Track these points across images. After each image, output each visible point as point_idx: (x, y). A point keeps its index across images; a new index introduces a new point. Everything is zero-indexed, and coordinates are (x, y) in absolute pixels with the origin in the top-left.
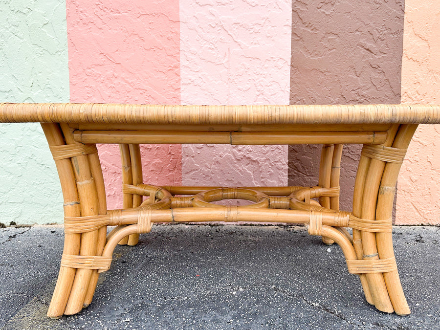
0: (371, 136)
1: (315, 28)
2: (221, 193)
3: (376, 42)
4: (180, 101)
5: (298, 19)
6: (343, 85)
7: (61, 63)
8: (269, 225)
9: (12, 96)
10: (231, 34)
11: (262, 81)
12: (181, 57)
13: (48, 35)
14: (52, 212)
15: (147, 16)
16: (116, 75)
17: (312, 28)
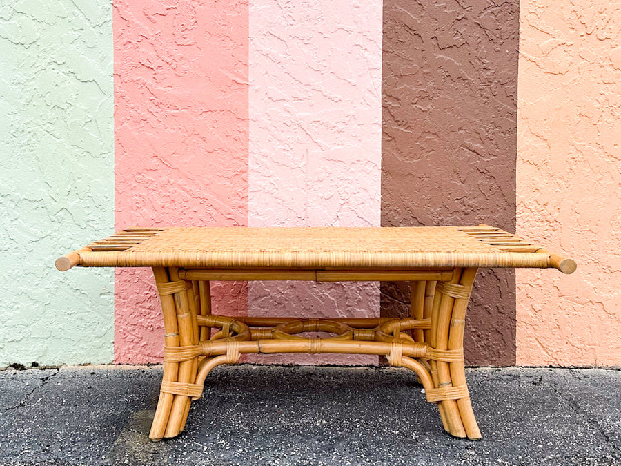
0: (439, 274)
1: (409, 126)
2: (301, 325)
3: (483, 143)
4: (247, 211)
5: (389, 115)
6: (444, 193)
7: (106, 167)
8: (357, 366)
9: (43, 206)
10: (309, 133)
11: (347, 187)
12: (249, 160)
13: (91, 134)
14: (86, 349)
15: (210, 113)
16: (172, 181)
17: (406, 126)
